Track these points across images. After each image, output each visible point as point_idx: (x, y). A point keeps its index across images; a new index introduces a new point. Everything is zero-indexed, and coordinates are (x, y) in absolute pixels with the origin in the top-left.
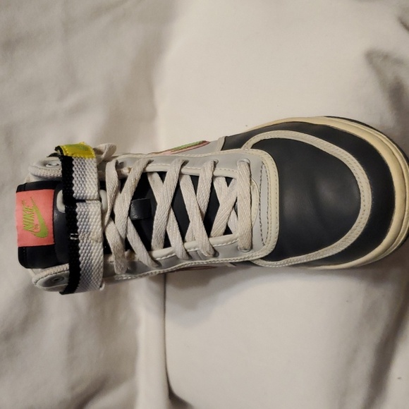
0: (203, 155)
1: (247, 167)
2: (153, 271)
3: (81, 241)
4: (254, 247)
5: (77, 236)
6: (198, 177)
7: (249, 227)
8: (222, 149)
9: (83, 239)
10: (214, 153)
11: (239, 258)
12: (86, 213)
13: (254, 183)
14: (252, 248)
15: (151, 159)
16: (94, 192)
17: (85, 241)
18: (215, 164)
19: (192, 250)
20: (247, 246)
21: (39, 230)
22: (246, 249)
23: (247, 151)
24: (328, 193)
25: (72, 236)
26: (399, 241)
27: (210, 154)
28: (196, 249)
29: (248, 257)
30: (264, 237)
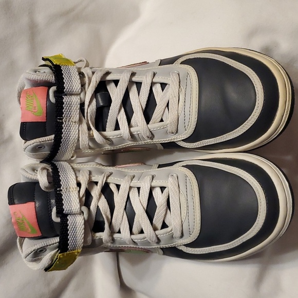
0: (146, 69)
1: (177, 75)
2: (107, 148)
3: (64, 123)
4: (179, 131)
5: (62, 119)
6: (141, 83)
7: (176, 117)
8: (159, 65)
9: (66, 122)
10: (154, 68)
11: (167, 139)
12: (70, 103)
13: (182, 87)
14: (177, 132)
15: (110, 71)
16: (78, 88)
17: (67, 123)
18: (154, 74)
19: (135, 133)
20: (174, 131)
21: (36, 110)
22: (173, 133)
23: (177, 65)
24: (233, 94)
25: (58, 119)
26: (279, 130)
27: (151, 68)
28: (139, 133)
29: (174, 139)
30: (186, 124)
